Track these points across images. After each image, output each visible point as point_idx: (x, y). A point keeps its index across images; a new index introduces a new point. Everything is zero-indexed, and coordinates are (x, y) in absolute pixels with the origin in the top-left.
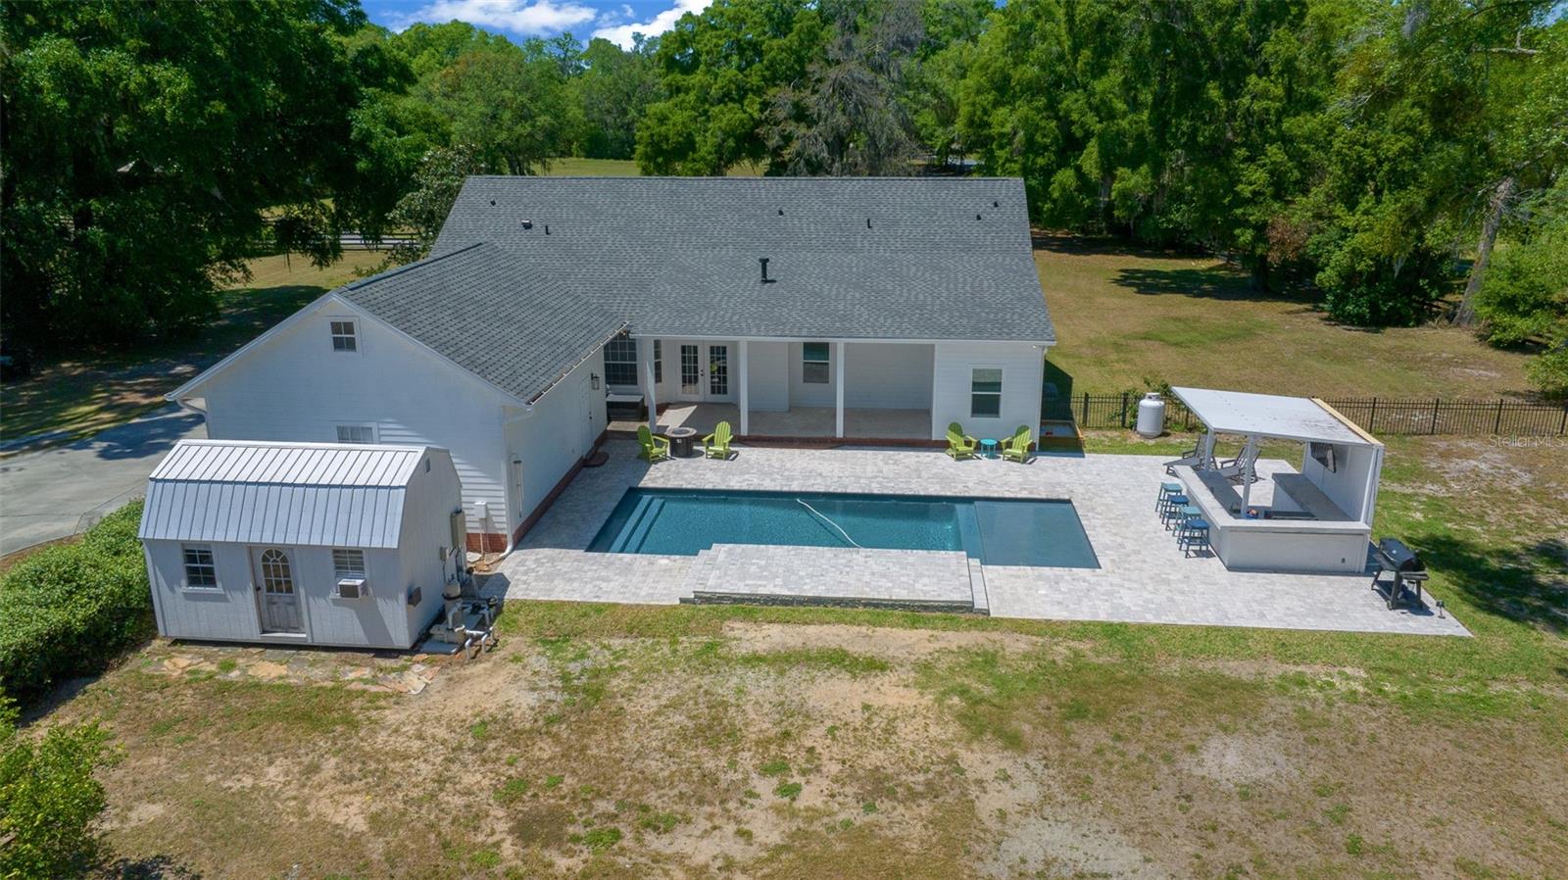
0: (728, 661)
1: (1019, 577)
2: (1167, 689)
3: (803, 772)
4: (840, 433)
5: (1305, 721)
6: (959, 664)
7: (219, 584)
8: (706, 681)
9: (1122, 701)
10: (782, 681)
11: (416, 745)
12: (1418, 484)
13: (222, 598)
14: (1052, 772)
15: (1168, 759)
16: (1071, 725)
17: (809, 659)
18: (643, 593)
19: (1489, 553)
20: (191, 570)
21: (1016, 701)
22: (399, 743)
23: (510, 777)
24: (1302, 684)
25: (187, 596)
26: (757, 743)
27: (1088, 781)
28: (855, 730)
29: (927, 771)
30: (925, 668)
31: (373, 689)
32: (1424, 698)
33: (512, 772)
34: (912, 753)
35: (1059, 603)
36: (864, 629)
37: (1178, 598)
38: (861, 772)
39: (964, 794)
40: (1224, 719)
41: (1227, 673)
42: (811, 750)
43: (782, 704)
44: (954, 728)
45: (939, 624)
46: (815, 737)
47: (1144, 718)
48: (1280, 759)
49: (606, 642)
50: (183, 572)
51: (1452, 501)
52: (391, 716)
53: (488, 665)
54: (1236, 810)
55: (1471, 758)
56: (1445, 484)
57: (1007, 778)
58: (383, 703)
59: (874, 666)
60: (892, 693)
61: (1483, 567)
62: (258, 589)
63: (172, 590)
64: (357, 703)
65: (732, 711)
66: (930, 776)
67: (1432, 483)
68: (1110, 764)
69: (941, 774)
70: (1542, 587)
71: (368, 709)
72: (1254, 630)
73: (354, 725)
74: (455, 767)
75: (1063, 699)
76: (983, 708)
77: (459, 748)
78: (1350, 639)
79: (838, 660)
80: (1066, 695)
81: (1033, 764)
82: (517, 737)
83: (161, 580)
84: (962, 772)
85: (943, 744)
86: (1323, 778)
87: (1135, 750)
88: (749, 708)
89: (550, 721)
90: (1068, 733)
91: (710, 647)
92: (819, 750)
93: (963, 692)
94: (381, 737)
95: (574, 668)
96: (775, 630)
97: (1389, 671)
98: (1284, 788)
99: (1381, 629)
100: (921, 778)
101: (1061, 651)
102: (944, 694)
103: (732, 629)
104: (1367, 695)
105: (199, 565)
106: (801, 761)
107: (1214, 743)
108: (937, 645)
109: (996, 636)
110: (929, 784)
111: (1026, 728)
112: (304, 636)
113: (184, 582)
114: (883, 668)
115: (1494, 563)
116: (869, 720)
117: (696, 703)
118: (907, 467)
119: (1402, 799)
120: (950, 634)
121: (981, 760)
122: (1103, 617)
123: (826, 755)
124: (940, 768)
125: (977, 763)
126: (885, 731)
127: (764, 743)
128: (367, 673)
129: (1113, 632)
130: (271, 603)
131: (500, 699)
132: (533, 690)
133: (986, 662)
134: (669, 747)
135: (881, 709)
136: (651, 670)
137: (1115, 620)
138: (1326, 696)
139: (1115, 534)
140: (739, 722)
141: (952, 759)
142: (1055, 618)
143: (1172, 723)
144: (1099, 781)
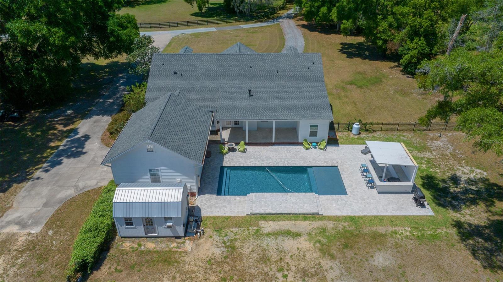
0: (263, 235)
1: (328, 200)
2: (366, 237)
3: (287, 270)
4: (273, 141)
5: (397, 245)
6: (317, 233)
7: (134, 225)
8: (259, 242)
9: (356, 242)
10: (277, 241)
11: (196, 268)
12: (425, 153)
13: (135, 228)
14: (342, 266)
15: (367, 260)
16: (345, 250)
17: (282, 233)
18: (236, 212)
19: (440, 180)
20: (126, 223)
21: (332, 244)
22: (191, 268)
23: (221, 277)
24: (396, 233)
25: (125, 228)
26: (275, 262)
27: (350, 268)
28: (297, 256)
29: (315, 268)
30: (310, 235)
31: (179, 250)
32: (423, 235)
33: (221, 275)
34: (310, 262)
35: (339, 209)
36: (293, 222)
37: (367, 205)
38: (300, 269)
39: (324, 274)
40: (379, 246)
41: (379, 231)
42: (288, 263)
43: (278, 249)
44: (319, 253)
45: (311, 219)
46: (287, 259)
47: (361, 247)
48: (391, 258)
49: (231, 230)
50: (125, 223)
51: (433, 160)
52: (187, 259)
53: (204, 239)
54: (382, 274)
55: (432, 254)
56: (431, 152)
57: (332, 269)
58: (183, 255)
59: (297, 235)
60: (304, 243)
61: (438, 187)
62: (144, 226)
63: (121, 226)
64: (177, 255)
65: (267, 251)
66: (315, 269)
67: (429, 152)
68: (354, 262)
69: (317, 268)
70: (451, 193)
71: (180, 257)
72: (385, 216)
73: (178, 263)
74: (208, 275)
75: (342, 242)
76: (324, 247)
77: (206, 269)
78: (407, 218)
79: (288, 233)
80: (343, 241)
81: (337, 263)
82: (219, 264)
83: (119, 225)
84: (322, 267)
85: (317, 259)
86: (400, 263)
87: (360, 257)
88: (271, 250)
89: (225, 258)
90: (344, 253)
91: (258, 231)
92: (289, 263)
93: (319, 242)
94: (187, 266)
95: (226, 239)
96: (271, 223)
97: (416, 228)
98: (392, 267)
99: (414, 214)
100: (313, 270)
101: (341, 226)
102: (315, 243)
103: (261, 224)
104: (410, 236)
105: (129, 222)
106: (286, 267)
107: (377, 254)
108: (312, 227)
109: (325, 222)
110: (315, 272)
111: (335, 252)
112: (157, 235)
113: (125, 225)
114: (300, 235)
115: (441, 185)
116: (299, 253)
117: (258, 250)
118: (293, 153)
119: (417, 268)
120: (314, 222)
121: (326, 263)
122: (350, 214)
123: (291, 265)
124: (317, 267)
125: (325, 264)
126: (303, 256)
127: (276, 262)
128: (175, 244)
129: (352, 219)
130: (147, 228)
131: (211, 252)
132: (218, 247)
133: (323, 231)
134: (255, 265)
135: (301, 249)
136: (244, 239)
137: (353, 215)
138: (401, 237)
139: (350, 181)
140: (269, 255)
141: (319, 264)
142: (338, 215)
143: (367, 248)
144: (352, 268)
